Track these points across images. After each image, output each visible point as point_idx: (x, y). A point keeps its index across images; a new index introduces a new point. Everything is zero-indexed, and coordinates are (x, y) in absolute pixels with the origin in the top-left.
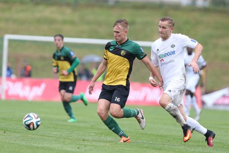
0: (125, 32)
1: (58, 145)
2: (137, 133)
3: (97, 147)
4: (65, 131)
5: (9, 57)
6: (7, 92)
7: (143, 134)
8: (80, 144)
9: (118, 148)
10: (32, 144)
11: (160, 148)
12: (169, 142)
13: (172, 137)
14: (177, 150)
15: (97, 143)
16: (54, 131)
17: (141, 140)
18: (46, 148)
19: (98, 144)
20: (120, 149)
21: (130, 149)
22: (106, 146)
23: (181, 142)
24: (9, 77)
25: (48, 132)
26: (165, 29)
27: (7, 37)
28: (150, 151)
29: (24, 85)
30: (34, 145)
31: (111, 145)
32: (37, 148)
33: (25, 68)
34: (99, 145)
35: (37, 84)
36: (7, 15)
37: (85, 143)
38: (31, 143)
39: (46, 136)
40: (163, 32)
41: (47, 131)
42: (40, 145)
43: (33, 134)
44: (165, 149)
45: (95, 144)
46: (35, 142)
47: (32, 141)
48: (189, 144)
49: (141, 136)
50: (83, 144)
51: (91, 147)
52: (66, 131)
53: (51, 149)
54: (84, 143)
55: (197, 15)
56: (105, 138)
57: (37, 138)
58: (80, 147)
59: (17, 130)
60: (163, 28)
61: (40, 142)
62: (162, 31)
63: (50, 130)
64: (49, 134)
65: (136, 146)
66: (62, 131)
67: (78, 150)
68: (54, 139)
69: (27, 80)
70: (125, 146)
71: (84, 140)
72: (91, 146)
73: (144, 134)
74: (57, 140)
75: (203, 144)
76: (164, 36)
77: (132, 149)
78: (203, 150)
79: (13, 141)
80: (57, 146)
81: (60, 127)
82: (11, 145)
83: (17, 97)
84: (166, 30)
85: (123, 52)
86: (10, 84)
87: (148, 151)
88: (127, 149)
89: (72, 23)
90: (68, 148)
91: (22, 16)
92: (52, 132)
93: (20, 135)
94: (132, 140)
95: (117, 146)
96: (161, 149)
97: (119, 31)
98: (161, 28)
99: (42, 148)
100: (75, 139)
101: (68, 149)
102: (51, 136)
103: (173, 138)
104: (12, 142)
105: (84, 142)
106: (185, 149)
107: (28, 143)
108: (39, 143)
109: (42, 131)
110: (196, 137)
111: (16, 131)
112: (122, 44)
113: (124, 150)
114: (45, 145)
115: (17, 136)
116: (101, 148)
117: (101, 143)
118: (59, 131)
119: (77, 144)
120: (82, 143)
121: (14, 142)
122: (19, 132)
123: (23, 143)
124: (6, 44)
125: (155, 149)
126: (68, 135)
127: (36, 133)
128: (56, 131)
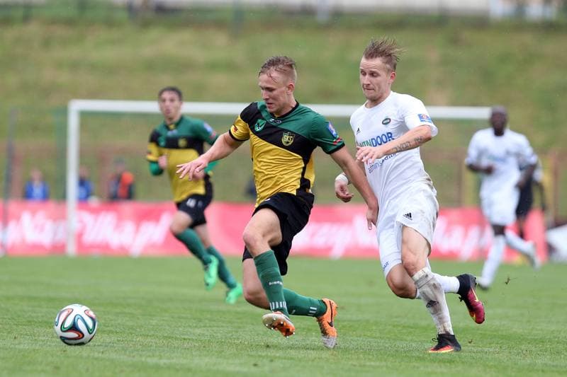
0: (289, 88)
1: (207, 360)
2: (394, 326)
3: (300, 360)
4: (222, 326)
5: (82, 154)
6: (80, 236)
7: (409, 327)
8: (260, 356)
9: (350, 363)
10: (143, 359)
11: (450, 358)
12: (472, 344)
13: (480, 332)
14: (491, 363)
15: (299, 352)
16: (196, 327)
17: (406, 340)
18: (178, 367)
19: (302, 354)
20: (355, 366)
21: (378, 364)
22: (322, 358)
23: (501, 343)
24: (83, 200)
25: (180, 329)
26: (375, 77)
27: (77, 106)
28: (427, 367)
29: (120, 219)
30: (149, 360)
31: (332, 355)
32: (157, 368)
33: (119, 179)
34: (305, 357)
35: (151, 216)
36: (73, 52)
37: (271, 353)
38: (141, 356)
39: (176, 339)
40: (371, 86)
41: (180, 327)
42: (162, 362)
43: (145, 336)
44: (463, 362)
45: (294, 354)
46: (151, 354)
47: (144, 351)
48: (520, 346)
49: (405, 331)
50: (267, 355)
51: (286, 361)
52: (224, 325)
53: (189, 370)
54: (269, 354)
55: (528, 39)
56: (317, 339)
57: (156, 343)
58: (259, 363)
59: (108, 326)
60: (373, 74)
61: (162, 354)
62: (369, 83)
63: (187, 325)
64: (183, 334)
65: (393, 356)
66: (214, 326)
67: (254, 369)
68: (197, 345)
69: (127, 207)
70: (366, 356)
71: (268, 346)
72: (285, 358)
73: (412, 328)
74: (204, 347)
75: (554, 346)
76: (373, 95)
77: (384, 363)
78: (553, 361)
79: (99, 352)
80: (202, 361)
81: (209, 316)
82: (95, 362)
83: (105, 247)
84: (379, 78)
85: (286, 139)
86: (87, 217)
87: (422, 369)
88: (373, 363)
89: (230, 67)
90: (231, 366)
91: (109, 54)
92: (190, 330)
93: (114, 338)
94: (383, 341)
95: (349, 358)
96: (454, 362)
97: (274, 87)
98: (367, 76)
99: (169, 367)
100: (246, 343)
101: (232, 369)
102: (189, 339)
103: (481, 334)
104: (96, 355)
105: (268, 350)
106: (510, 359)
107: (134, 357)
108: (161, 356)
109: (167, 328)
110: (537, 330)
111: (106, 329)
112: (284, 118)
113: (364, 366)
114: (174, 361)
115: (108, 340)
116: (310, 363)
117: (309, 351)
118: (208, 325)
119: (252, 356)
120: (263, 354)
121: (100, 355)
122: (112, 332)
123: (122, 357)
124: (73, 122)
125: (440, 361)
126: (230, 335)
127: (152, 332)
128: (201, 327)
